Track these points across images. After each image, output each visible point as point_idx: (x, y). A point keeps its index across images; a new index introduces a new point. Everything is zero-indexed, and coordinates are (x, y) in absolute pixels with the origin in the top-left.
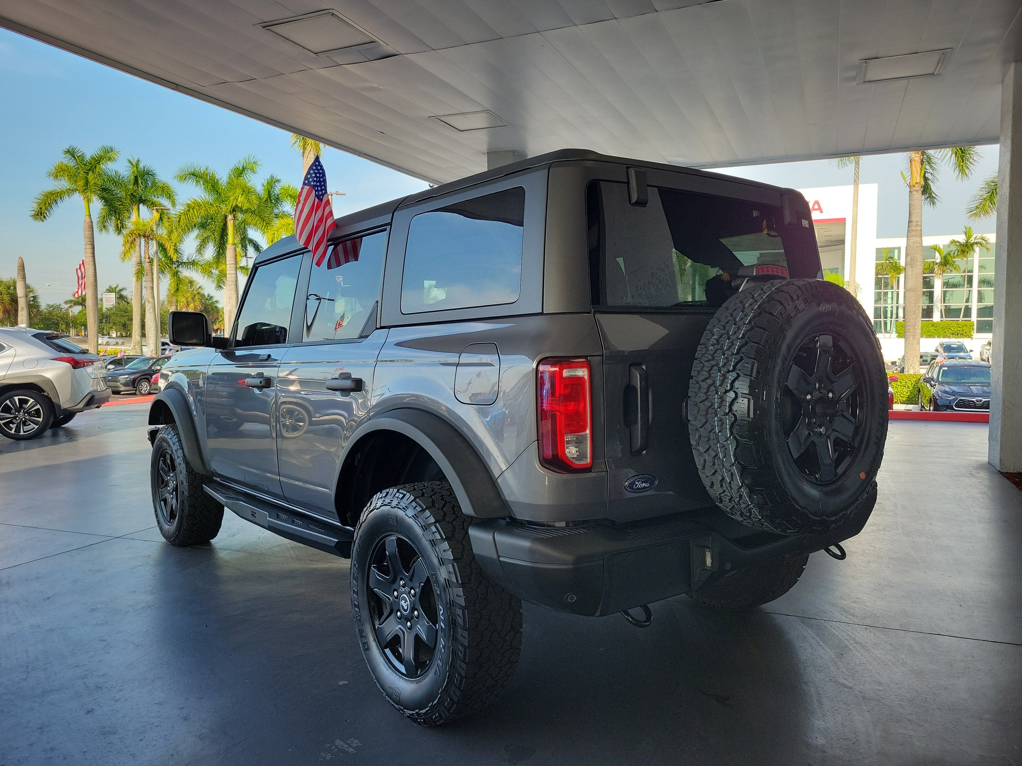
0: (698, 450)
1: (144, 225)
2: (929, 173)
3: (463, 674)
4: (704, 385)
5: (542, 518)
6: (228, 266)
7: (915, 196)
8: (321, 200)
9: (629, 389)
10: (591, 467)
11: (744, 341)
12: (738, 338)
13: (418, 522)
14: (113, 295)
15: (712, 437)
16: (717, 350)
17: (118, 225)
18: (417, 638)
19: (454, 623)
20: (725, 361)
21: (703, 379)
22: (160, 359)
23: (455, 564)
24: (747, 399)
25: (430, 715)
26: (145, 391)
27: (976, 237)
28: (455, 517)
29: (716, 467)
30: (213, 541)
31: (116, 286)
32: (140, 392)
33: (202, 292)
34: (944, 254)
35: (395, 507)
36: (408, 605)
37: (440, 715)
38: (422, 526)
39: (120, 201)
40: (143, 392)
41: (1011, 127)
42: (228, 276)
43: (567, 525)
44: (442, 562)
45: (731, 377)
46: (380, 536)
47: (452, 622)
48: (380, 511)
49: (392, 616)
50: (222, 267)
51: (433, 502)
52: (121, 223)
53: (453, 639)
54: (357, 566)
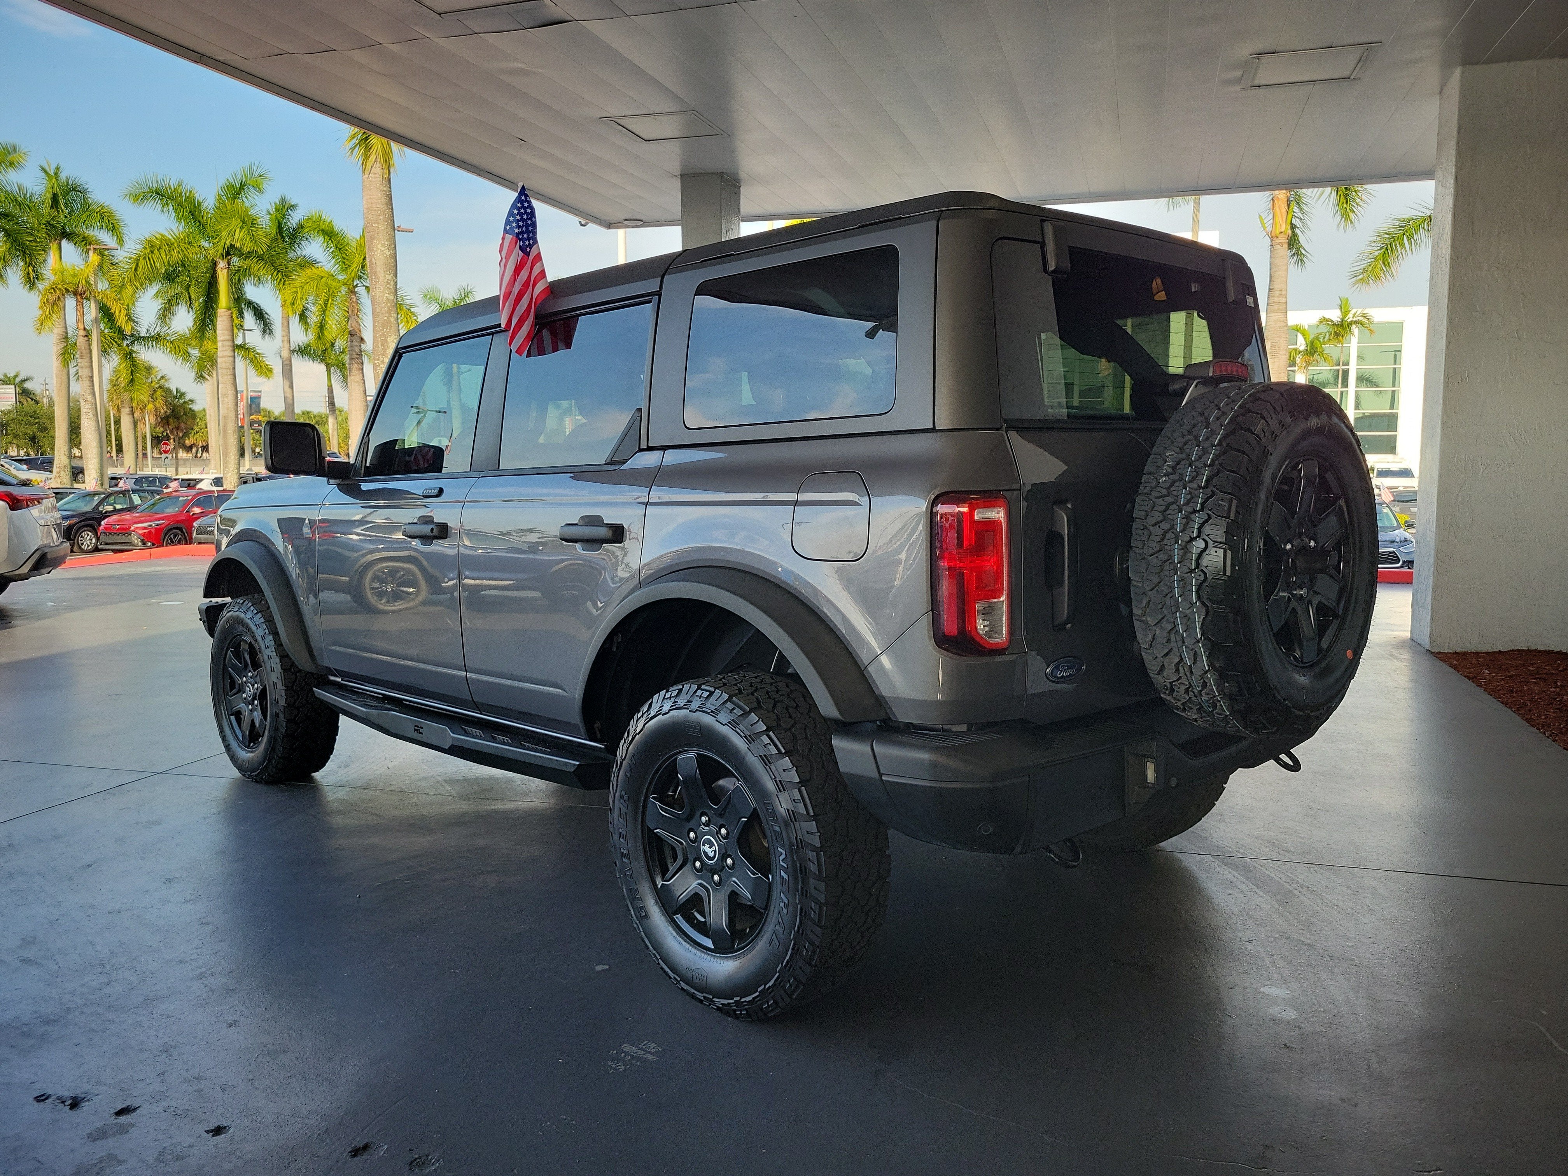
0: (1145, 623)
1: (75, 275)
2: (1298, 217)
3: (817, 941)
4: (1157, 531)
5: (933, 719)
6: (219, 344)
7: (1279, 251)
8: (528, 254)
9: (1054, 537)
10: (1006, 649)
11: (1215, 469)
12: (1206, 466)
13: (739, 731)
14: (10, 390)
15: (1168, 603)
16: (1174, 482)
17: (28, 274)
18: (733, 896)
19: (804, 871)
20: (1189, 497)
21: (1154, 522)
22: (111, 494)
23: (803, 788)
24: (1223, 550)
25: (759, 1003)
26: (88, 546)
27: (1355, 314)
28: (793, 722)
29: (1172, 644)
30: (317, 775)
31: (15, 374)
32: (80, 547)
33: (167, 386)
34: (1311, 337)
35: (697, 710)
36: (715, 851)
37: (775, 1002)
38: (745, 737)
39: (32, 235)
40: (84, 547)
41: (1454, 160)
42: (219, 361)
43: (969, 729)
44: (781, 786)
45: (1197, 520)
46: (667, 753)
47: (801, 870)
48: (670, 717)
49: (687, 867)
50: (208, 345)
51: (758, 702)
52: (33, 271)
53: (802, 893)
54: (626, 798)
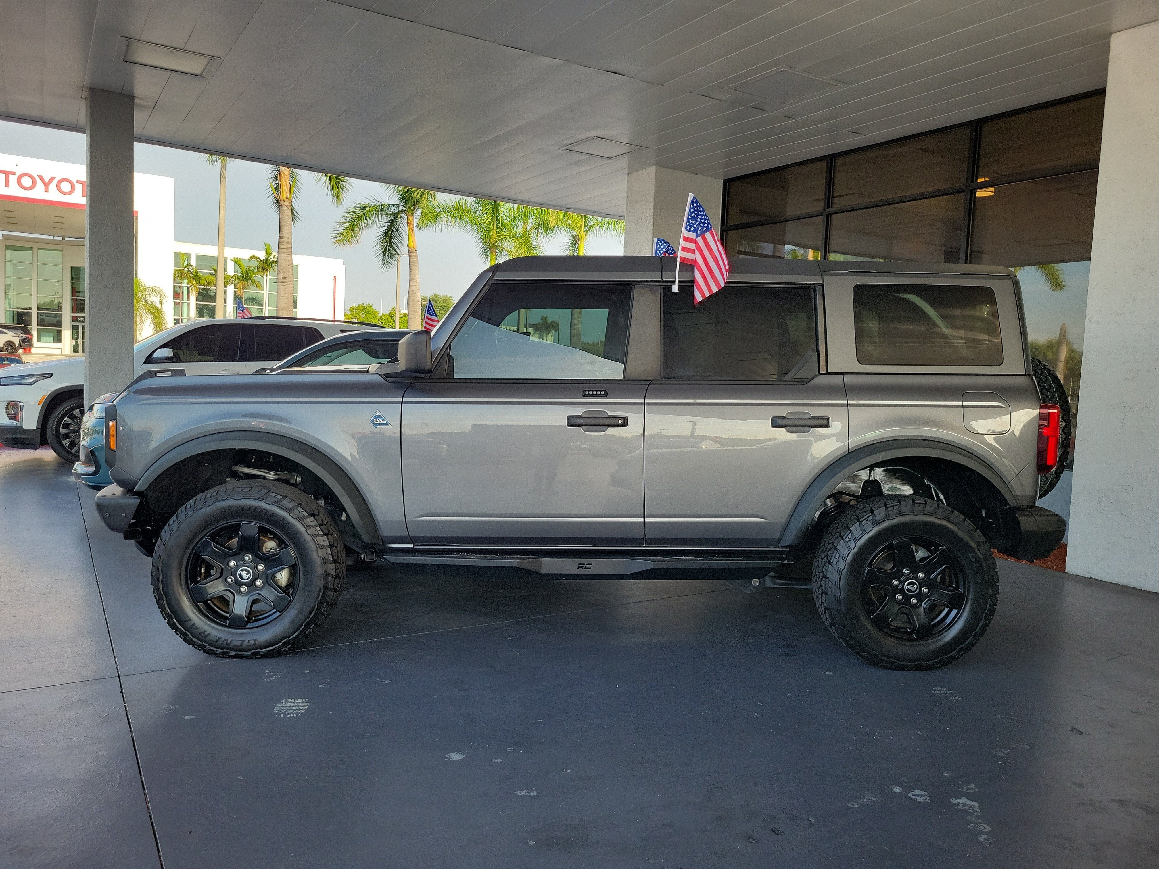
7: (285, 211)
27: (275, 256)
34: (246, 268)
